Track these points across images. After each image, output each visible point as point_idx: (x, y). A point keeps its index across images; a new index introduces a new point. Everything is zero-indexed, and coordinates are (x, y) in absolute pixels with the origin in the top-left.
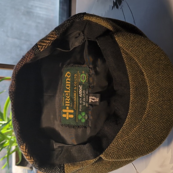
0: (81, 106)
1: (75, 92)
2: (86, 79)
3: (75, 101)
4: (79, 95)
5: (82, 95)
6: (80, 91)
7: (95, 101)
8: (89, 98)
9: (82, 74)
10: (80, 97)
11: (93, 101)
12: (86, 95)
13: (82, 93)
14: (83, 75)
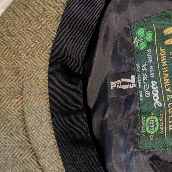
0: (150, 61)
1: (168, 87)
2: (145, 123)
3: (164, 67)
4: (157, 85)
5: (151, 85)
6: (156, 95)
7: (119, 81)
8: (137, 83)
9: (155, 134)
10: (154, 79)
11: (124, 80)
12: (142, 89)
13: (151, 90)
14: (152, 132)
